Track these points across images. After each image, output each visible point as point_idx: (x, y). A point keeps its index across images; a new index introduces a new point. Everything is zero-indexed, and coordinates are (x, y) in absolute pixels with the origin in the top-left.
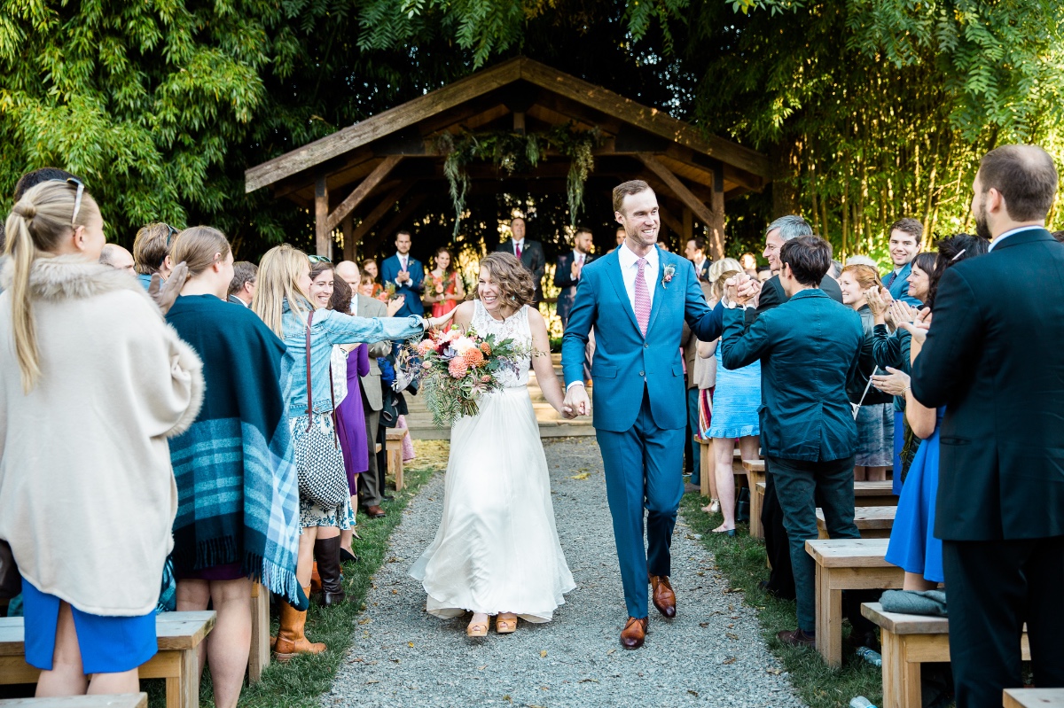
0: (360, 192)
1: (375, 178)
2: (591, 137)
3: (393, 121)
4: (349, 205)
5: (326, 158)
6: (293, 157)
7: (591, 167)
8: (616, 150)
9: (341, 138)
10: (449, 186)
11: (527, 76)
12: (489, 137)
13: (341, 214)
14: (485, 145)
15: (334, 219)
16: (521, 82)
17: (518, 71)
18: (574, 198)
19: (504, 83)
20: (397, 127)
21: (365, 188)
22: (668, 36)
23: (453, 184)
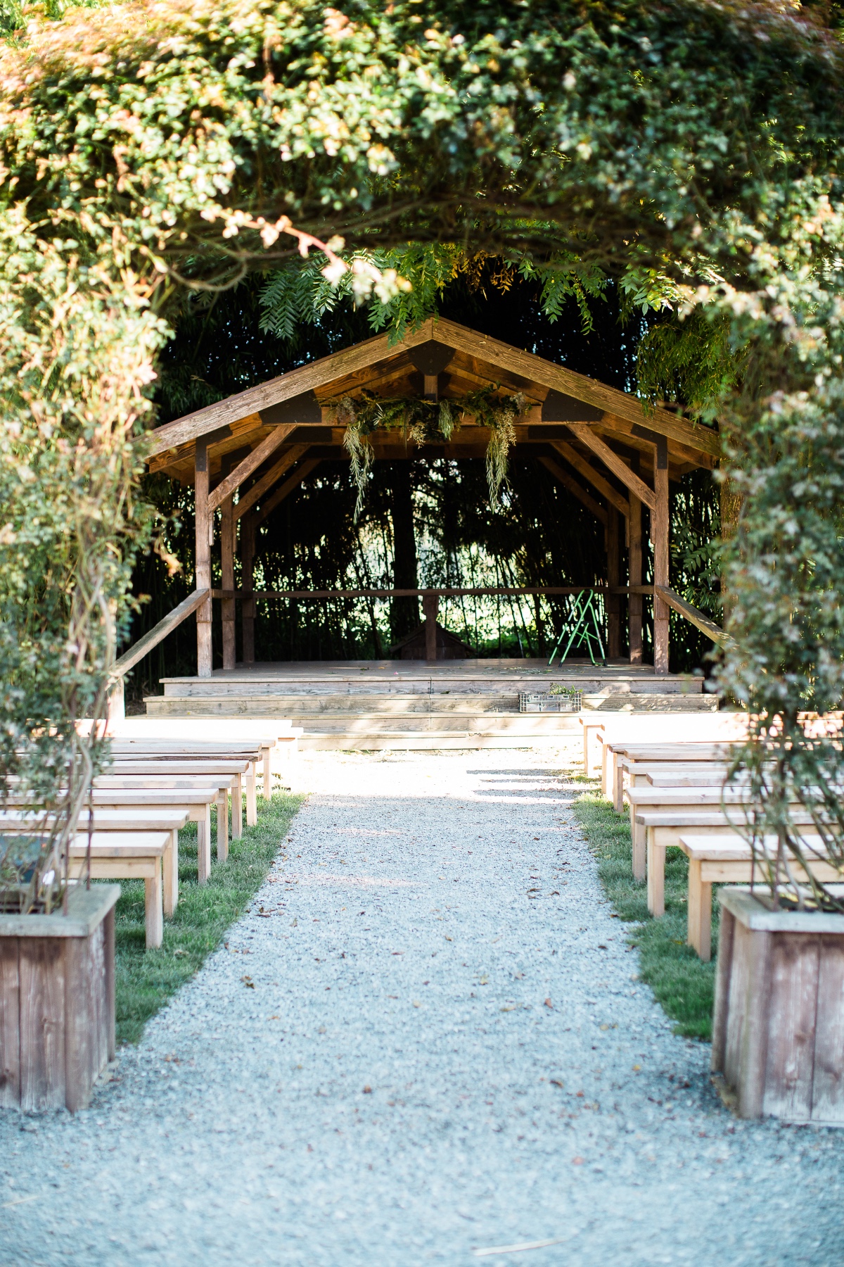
0: (246, 466)
1: (263, 451)
2: (514, 404)
3: (286, 387)
4: (233, 481)
5: (210, 430)
6: (173, 429)
7: (513, 440)
8: (543, 420)
9: (227, 407)
10: (350, 460)
11: (439, 338)
12: (395, 404)
13: (223, 492)
14: (391, 413)
15: (216, 498)
16: (433, 344)
17: (429, 332)
18: (495, 473)
19: (414, 345)
20: (290, 394)
21: (253, 462)
22: (586, 315)
23: (355, 457)
